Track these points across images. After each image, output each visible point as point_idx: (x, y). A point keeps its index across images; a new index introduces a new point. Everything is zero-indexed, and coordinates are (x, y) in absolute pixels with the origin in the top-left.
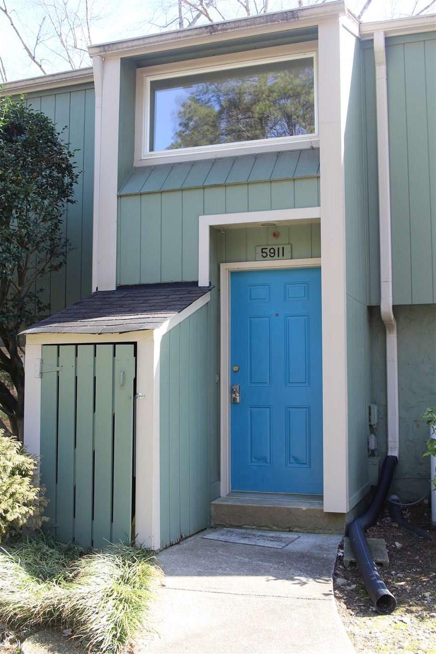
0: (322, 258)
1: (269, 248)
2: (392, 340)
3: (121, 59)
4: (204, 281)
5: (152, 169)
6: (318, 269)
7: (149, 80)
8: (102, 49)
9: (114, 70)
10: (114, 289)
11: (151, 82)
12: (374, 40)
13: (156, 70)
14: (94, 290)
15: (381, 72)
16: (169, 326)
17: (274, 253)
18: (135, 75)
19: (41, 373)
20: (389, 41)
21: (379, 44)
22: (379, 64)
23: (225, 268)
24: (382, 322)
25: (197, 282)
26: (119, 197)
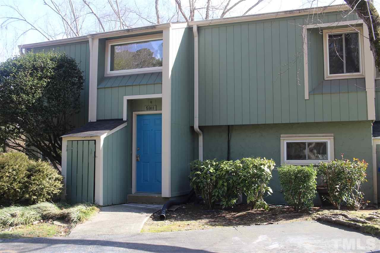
0: (162, 111)
1: (149, 106)
2: (201, 139)
3: (99, 39)
4: (125, 119)
5: (110, 78)
6: (161, 114)
7: (110, 45)
8: (92, 36)
9: (96, 43)
10: (96, 121)
11: (111, 45)
12: (193, 28)
13: (112, 41)
14: (89, 121)
15: (196, 39)
16: (107, 135)
17: (151, 108)
18: (105, 43)
19: (67, 150)
20: (199, 28)
21: (195, 29)
22: (195, 37)
23: (135, 114)
24: (196, 132)
25: (123, 119)
26: (98, 89)
